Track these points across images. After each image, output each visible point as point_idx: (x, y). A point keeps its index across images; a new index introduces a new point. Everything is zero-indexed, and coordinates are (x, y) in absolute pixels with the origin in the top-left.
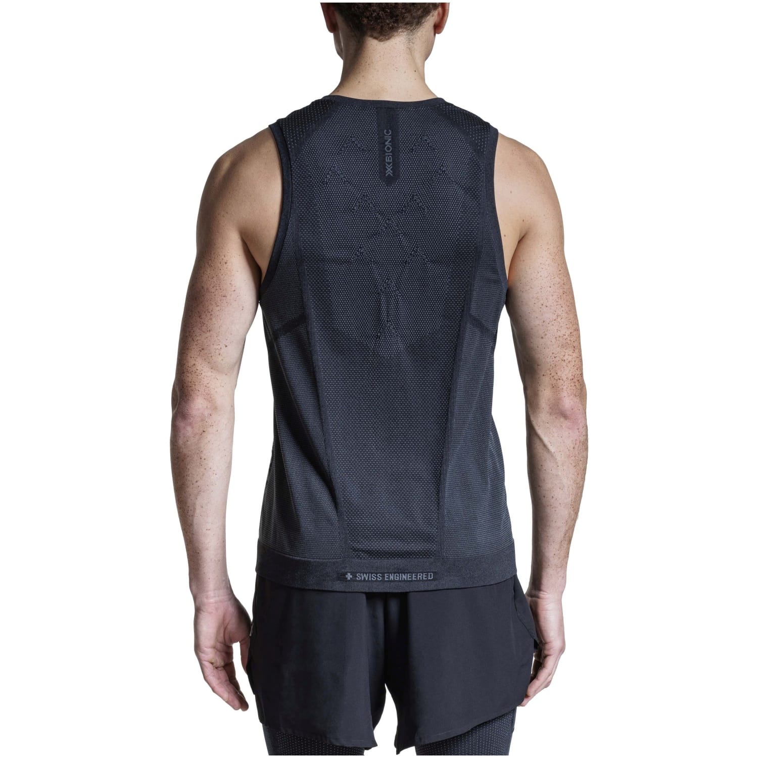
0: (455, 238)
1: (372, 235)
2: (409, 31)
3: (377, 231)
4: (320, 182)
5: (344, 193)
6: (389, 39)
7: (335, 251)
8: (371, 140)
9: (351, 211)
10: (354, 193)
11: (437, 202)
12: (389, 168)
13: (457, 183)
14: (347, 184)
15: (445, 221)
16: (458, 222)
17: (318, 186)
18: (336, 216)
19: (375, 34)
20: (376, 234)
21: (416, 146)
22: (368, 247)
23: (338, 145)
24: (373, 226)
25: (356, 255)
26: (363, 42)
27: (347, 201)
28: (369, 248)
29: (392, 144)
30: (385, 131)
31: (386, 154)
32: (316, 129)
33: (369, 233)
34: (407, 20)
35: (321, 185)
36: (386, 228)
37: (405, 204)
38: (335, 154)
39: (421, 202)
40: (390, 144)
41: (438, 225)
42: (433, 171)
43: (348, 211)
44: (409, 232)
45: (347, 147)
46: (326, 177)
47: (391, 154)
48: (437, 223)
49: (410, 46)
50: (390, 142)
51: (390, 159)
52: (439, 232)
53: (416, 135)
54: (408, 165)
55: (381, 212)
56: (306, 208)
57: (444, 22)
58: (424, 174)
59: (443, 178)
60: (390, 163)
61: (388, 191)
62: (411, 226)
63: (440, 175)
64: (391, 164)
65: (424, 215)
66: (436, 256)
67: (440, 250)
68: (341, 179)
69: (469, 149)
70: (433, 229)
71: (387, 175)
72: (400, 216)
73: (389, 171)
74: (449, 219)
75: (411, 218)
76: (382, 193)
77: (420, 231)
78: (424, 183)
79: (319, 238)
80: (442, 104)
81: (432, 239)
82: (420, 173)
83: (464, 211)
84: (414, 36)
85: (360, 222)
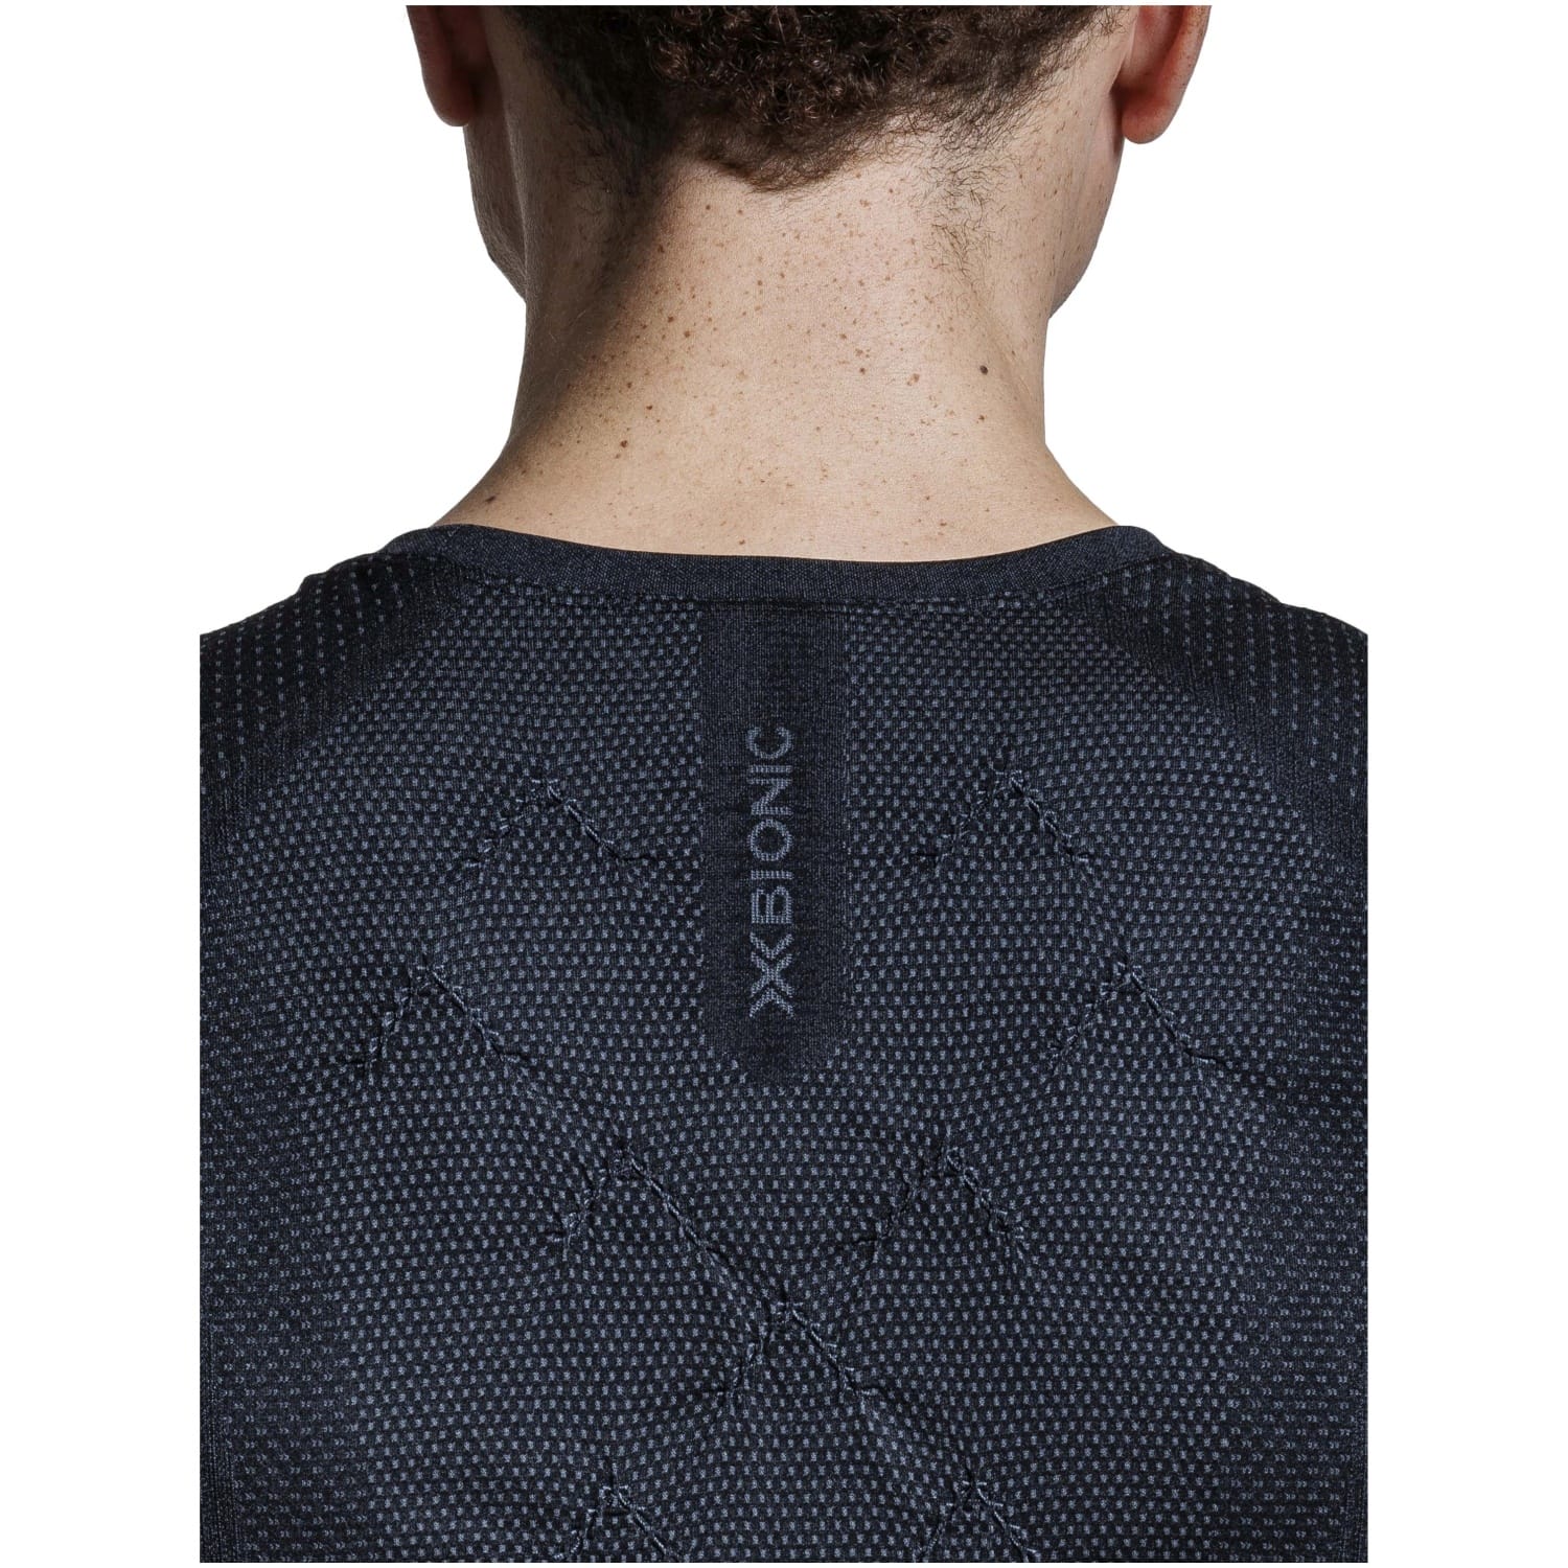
0: (1215, 1412)
1: (681, 1397)
2: (955, 124)
3: (714, 1371)
4: (341, 1059)
5: (494, 1123)
6: (820, 174)
7: (444, 1502)
8: (667, 793)
9: (542, 1242)
10: (556, 1127)
11: (1091, 1180)
12: (772, 963)
13: (1221, 1062)
14: (515, 1068)
15: (1148, 1303)
16: (1227, 1305)
17: (327, 1087)
18: (447, 1276)
19: (737, 147)
20: (706, 1387)
21: (952, 830)
22: (659, 1475)
23: (452, 819)
24: (688, 1336)
25: (578, 1524)
26: (657, 191)
27: (514, 1179)
28: (665, 1478)
29: (796, 810)
30: (754, 733)
31: (755, 875)
32: (312, 730)
33: (658, 1386)
34: (944, 55)
35: (344, 1082)
36: (769, 1351)
37: (885, 1197)
38: (434, 878)
39: (986, 1180)
40: (785, 811)
41: (1102, 1328)
42: (1065, 984)
43: (525, 1240)
44: (914, 1374)
45: (512, 833)
46: (378, 1030)
47: (789, 875)
48: (1094, 1314)
49: (956, 220)
50: (782, 798)
51: (779, 907)
52: (1111, 1375)
53: (952, 761)
54: (905, 950)
55: (731, 1246)
56: (253, 1221)
57: (1181, 64)
58: (1003, 1005)
59: (1129, 1033)
60: (780, 931)
61: (775, 1114)
62: (929, 1339)
63: (1108, 1011)
64: (788, 939)
65: (1008, 1263)
66: (1095, 1527)
67: (1119, 1488)
68: (477, 1033)
69: (1302, 842)
70: (1072, 1354)
71: (753, 1010)
72: (856, 1270)
73: (771, 985)
74: (1171, 1291)
75: (928, 1285)
76: (736, 1128)
77: (989, 1368)
78: (1002, 1065)
79: (340, 1415)
80: (1135, 566)
81: (1064, 1421)
82: (981, 1001)
83: (1267, 1237)
84: (985, 157)
85: (603, 1314)
